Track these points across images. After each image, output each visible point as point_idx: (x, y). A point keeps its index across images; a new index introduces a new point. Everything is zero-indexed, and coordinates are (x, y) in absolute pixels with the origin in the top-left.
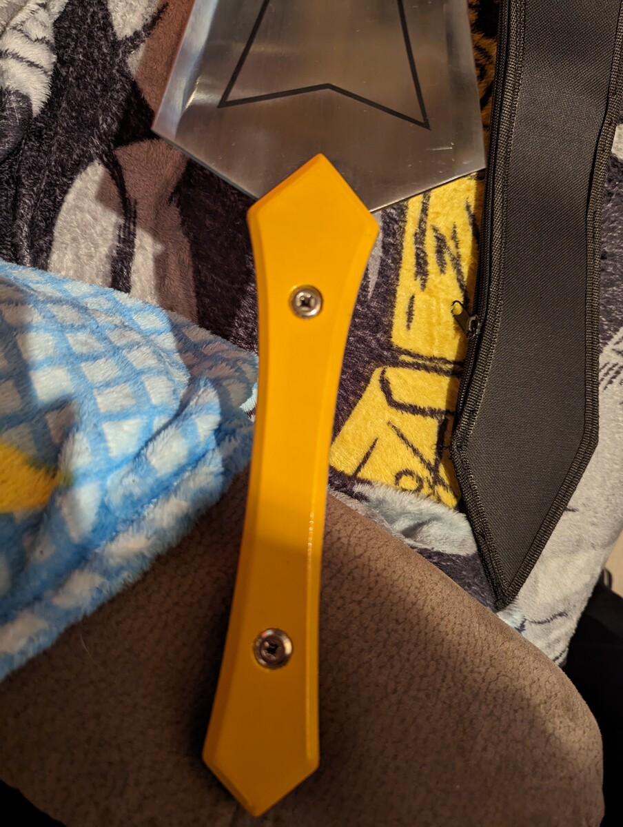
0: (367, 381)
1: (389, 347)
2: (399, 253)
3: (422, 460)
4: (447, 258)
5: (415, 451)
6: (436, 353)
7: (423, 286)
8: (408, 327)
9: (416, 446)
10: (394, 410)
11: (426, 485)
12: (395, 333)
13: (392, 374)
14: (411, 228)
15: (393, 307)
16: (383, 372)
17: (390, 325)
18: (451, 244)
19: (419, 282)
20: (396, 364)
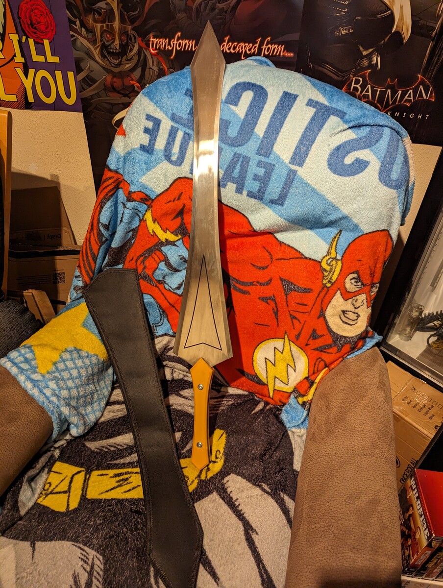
0: (81, 467)
1: (92, 471)
2: (122, 468)
3: (54, 489)
4: (121, 482)
5: (57, 486)
6: (89, 485)
7: (111, 477)
8: (98, 475)
9: (59, 486)
10: (71, 476)
11: (46, 492)
12: (96, 471)
13: (83, 473)
14: (130, 470)
15: (104, 470)
16: (83, 471)
17: (99, 470)
18: (126, 483)
19: (112, 475)
20: (86, 474)
